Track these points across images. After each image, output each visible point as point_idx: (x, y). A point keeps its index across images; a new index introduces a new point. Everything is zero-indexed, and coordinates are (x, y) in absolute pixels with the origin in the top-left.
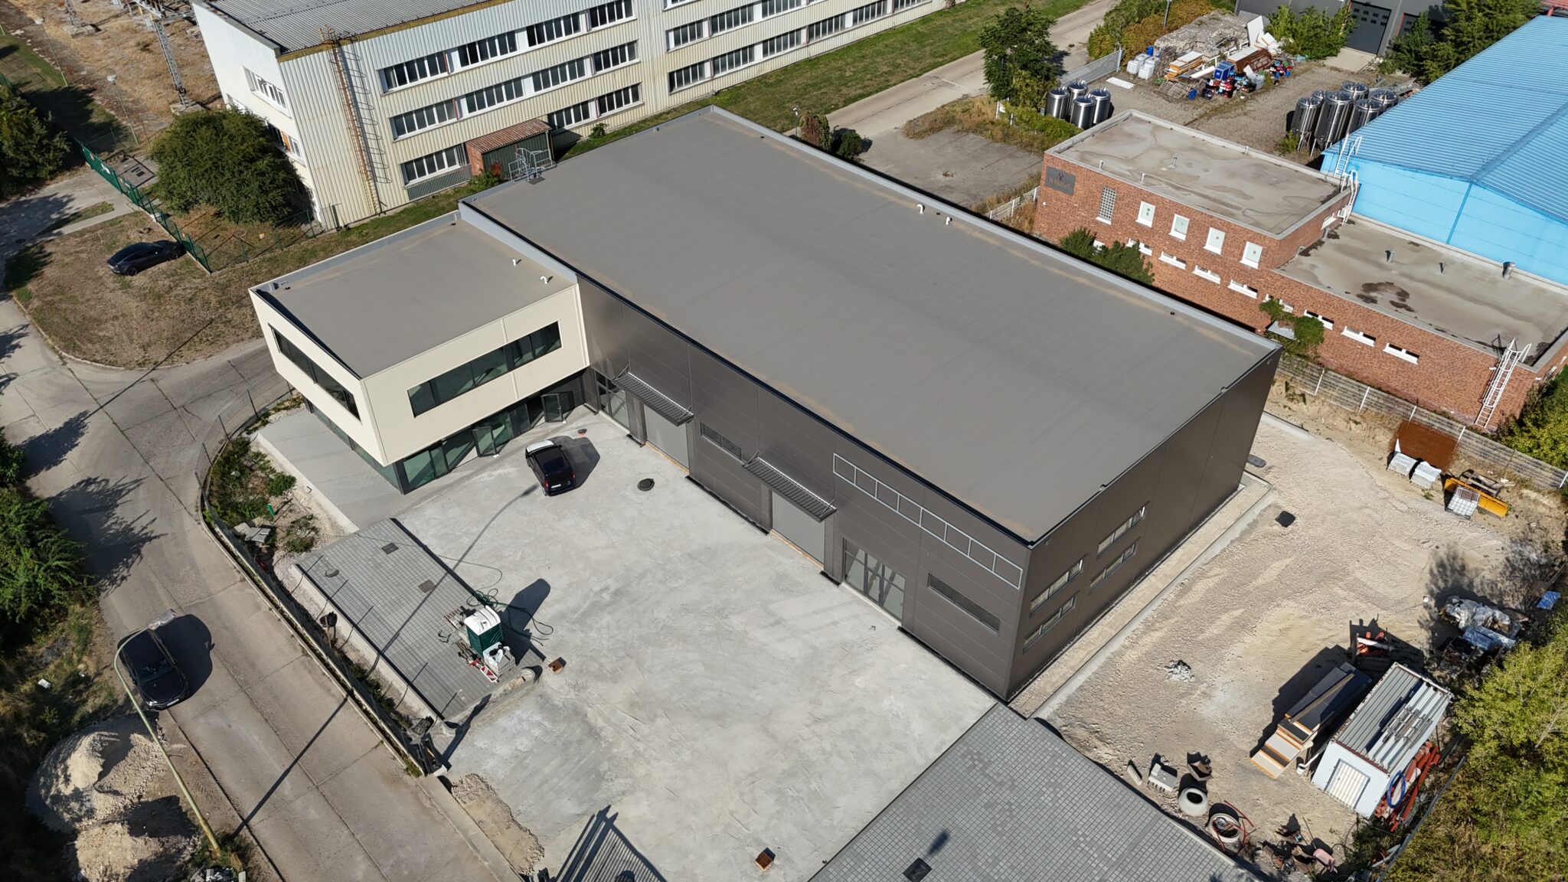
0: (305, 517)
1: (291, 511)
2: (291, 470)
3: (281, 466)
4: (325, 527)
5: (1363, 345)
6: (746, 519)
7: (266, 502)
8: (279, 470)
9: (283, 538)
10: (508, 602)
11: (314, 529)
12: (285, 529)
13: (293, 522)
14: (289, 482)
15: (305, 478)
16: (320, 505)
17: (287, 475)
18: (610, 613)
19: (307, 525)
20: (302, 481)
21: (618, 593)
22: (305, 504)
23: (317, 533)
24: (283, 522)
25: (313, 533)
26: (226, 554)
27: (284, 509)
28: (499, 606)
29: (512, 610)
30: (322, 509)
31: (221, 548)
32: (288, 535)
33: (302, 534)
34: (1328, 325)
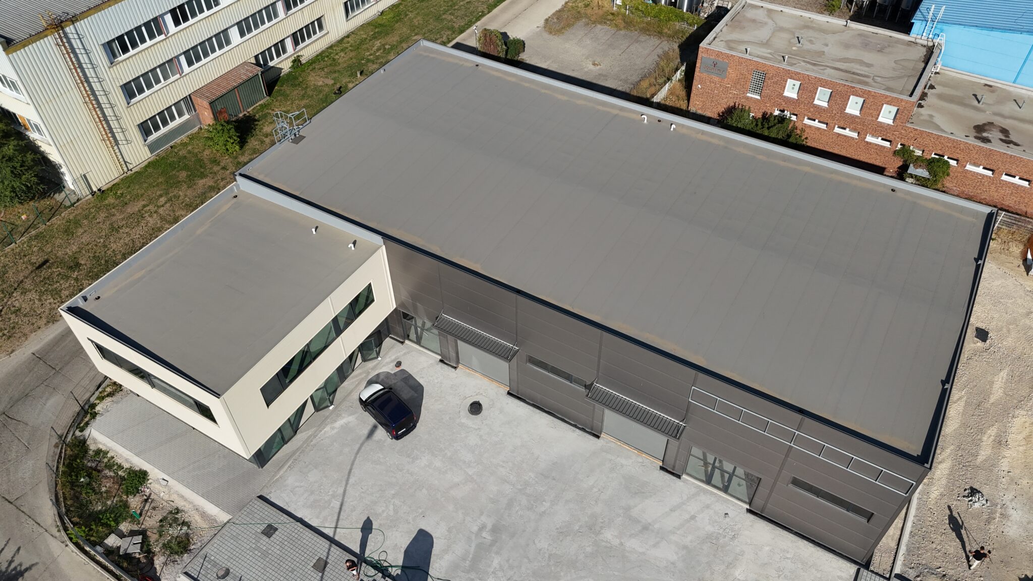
0: (171, 512)
1: (154, 508)
2: (140, 463)
3: (127, 460)
4: (196, 520)
5: (984, 176)
6: (575, 426)
7: (126, 505)
8: (126, 465)
9: (157, 541)
10: (400, 563)
11: (184, 523)
12: (155, 531)
13: (161, 521)
14: (141, 476)
15: (156, 470)
16: (182, 497)
17: (137, 469)
18: (497, 553)
19: (176, 520)
20: (154, 473)
21: (496, 530)
22: (166, 498)
23: (189, 527)
24: (151, 522)
25: (185, 528)
26: (107, 575)
27: (146, 508)
28: (394, 569)
29: (407, 571)
30: (186, 500)
31: (99, 569)
32: (161, 536)
33: (174, 531)
34: (953, 163)
